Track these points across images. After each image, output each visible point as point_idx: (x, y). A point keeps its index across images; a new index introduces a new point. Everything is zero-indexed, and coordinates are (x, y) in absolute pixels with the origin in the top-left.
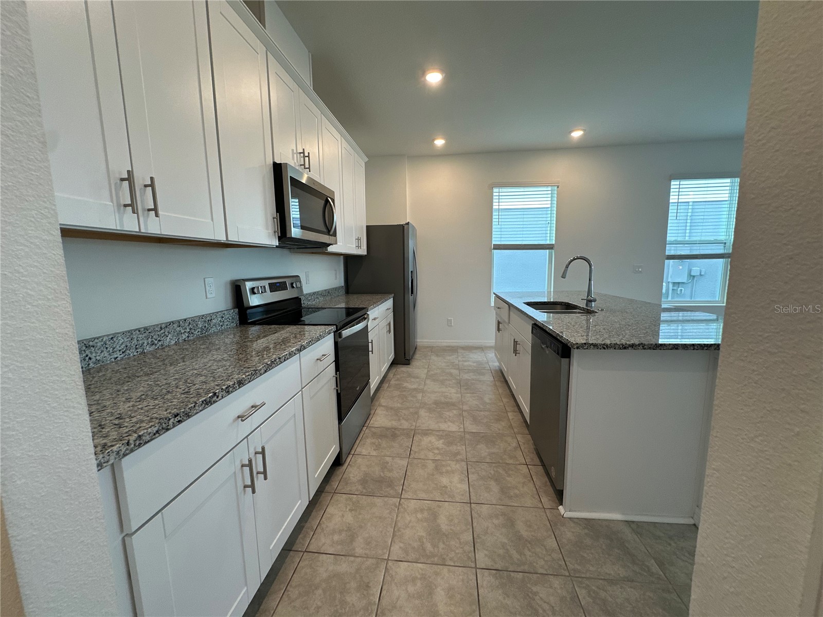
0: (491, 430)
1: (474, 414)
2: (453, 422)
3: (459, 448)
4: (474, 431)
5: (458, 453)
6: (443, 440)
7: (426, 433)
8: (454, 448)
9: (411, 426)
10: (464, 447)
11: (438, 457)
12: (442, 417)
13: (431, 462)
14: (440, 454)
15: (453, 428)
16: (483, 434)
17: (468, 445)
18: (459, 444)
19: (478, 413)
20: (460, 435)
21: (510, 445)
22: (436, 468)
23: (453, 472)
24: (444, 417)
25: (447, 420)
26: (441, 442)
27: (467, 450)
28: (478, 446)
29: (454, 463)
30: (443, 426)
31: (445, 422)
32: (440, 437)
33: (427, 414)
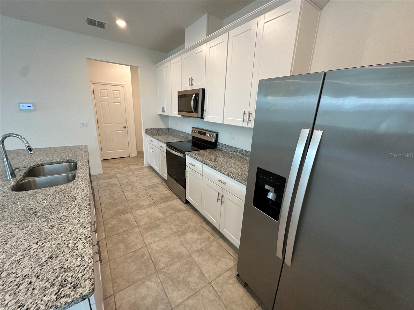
0: (117, 218)
1: (130, 227)
2: (140, 216)
3: (132, 204)
4: (127, 214)
5: (132, 202)
6: (140, 205)
7: (150, 206)
8: (134, 203)
9: (159, 205)
10: (130, 205)
11: (139, 199)
12: (148, 216)
13: (141, 196)
14: (138, 200)
15: (138, 212)
16: (121, 214)
17: (128, 207)
18: (133, 206)
19: (127, 229)
20: (133, 210)
21: (107, 213)
22: (138, 196)
23: (131, 196)
24: (146, 217)
25: (144, 215)
26: (141, 204)
27: (128, 205)
28: (123, 208)
29: (132, 199)
30: (144, 211)
31: (144, 214)
32: (142, 206)
33: (157, 215)
